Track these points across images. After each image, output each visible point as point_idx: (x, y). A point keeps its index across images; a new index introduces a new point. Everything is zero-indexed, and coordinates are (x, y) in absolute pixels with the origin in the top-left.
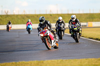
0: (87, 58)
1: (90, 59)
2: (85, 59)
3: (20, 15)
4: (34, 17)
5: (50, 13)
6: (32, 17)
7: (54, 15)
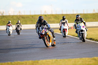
0: (81, 57)
1: (84, 58)
2: (79, 59)
3: (16, 16)
4: (29, 17)
5: (45, 14)
6: (27, 17)
7: (48, 15)
